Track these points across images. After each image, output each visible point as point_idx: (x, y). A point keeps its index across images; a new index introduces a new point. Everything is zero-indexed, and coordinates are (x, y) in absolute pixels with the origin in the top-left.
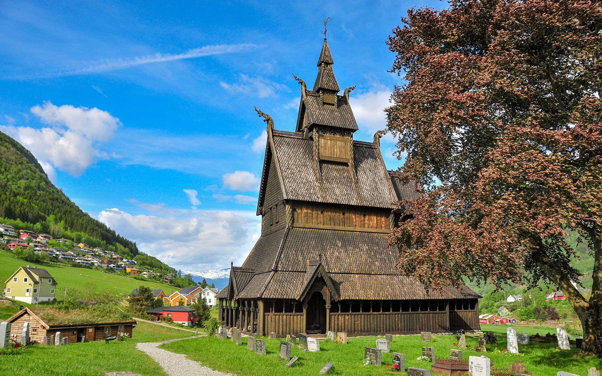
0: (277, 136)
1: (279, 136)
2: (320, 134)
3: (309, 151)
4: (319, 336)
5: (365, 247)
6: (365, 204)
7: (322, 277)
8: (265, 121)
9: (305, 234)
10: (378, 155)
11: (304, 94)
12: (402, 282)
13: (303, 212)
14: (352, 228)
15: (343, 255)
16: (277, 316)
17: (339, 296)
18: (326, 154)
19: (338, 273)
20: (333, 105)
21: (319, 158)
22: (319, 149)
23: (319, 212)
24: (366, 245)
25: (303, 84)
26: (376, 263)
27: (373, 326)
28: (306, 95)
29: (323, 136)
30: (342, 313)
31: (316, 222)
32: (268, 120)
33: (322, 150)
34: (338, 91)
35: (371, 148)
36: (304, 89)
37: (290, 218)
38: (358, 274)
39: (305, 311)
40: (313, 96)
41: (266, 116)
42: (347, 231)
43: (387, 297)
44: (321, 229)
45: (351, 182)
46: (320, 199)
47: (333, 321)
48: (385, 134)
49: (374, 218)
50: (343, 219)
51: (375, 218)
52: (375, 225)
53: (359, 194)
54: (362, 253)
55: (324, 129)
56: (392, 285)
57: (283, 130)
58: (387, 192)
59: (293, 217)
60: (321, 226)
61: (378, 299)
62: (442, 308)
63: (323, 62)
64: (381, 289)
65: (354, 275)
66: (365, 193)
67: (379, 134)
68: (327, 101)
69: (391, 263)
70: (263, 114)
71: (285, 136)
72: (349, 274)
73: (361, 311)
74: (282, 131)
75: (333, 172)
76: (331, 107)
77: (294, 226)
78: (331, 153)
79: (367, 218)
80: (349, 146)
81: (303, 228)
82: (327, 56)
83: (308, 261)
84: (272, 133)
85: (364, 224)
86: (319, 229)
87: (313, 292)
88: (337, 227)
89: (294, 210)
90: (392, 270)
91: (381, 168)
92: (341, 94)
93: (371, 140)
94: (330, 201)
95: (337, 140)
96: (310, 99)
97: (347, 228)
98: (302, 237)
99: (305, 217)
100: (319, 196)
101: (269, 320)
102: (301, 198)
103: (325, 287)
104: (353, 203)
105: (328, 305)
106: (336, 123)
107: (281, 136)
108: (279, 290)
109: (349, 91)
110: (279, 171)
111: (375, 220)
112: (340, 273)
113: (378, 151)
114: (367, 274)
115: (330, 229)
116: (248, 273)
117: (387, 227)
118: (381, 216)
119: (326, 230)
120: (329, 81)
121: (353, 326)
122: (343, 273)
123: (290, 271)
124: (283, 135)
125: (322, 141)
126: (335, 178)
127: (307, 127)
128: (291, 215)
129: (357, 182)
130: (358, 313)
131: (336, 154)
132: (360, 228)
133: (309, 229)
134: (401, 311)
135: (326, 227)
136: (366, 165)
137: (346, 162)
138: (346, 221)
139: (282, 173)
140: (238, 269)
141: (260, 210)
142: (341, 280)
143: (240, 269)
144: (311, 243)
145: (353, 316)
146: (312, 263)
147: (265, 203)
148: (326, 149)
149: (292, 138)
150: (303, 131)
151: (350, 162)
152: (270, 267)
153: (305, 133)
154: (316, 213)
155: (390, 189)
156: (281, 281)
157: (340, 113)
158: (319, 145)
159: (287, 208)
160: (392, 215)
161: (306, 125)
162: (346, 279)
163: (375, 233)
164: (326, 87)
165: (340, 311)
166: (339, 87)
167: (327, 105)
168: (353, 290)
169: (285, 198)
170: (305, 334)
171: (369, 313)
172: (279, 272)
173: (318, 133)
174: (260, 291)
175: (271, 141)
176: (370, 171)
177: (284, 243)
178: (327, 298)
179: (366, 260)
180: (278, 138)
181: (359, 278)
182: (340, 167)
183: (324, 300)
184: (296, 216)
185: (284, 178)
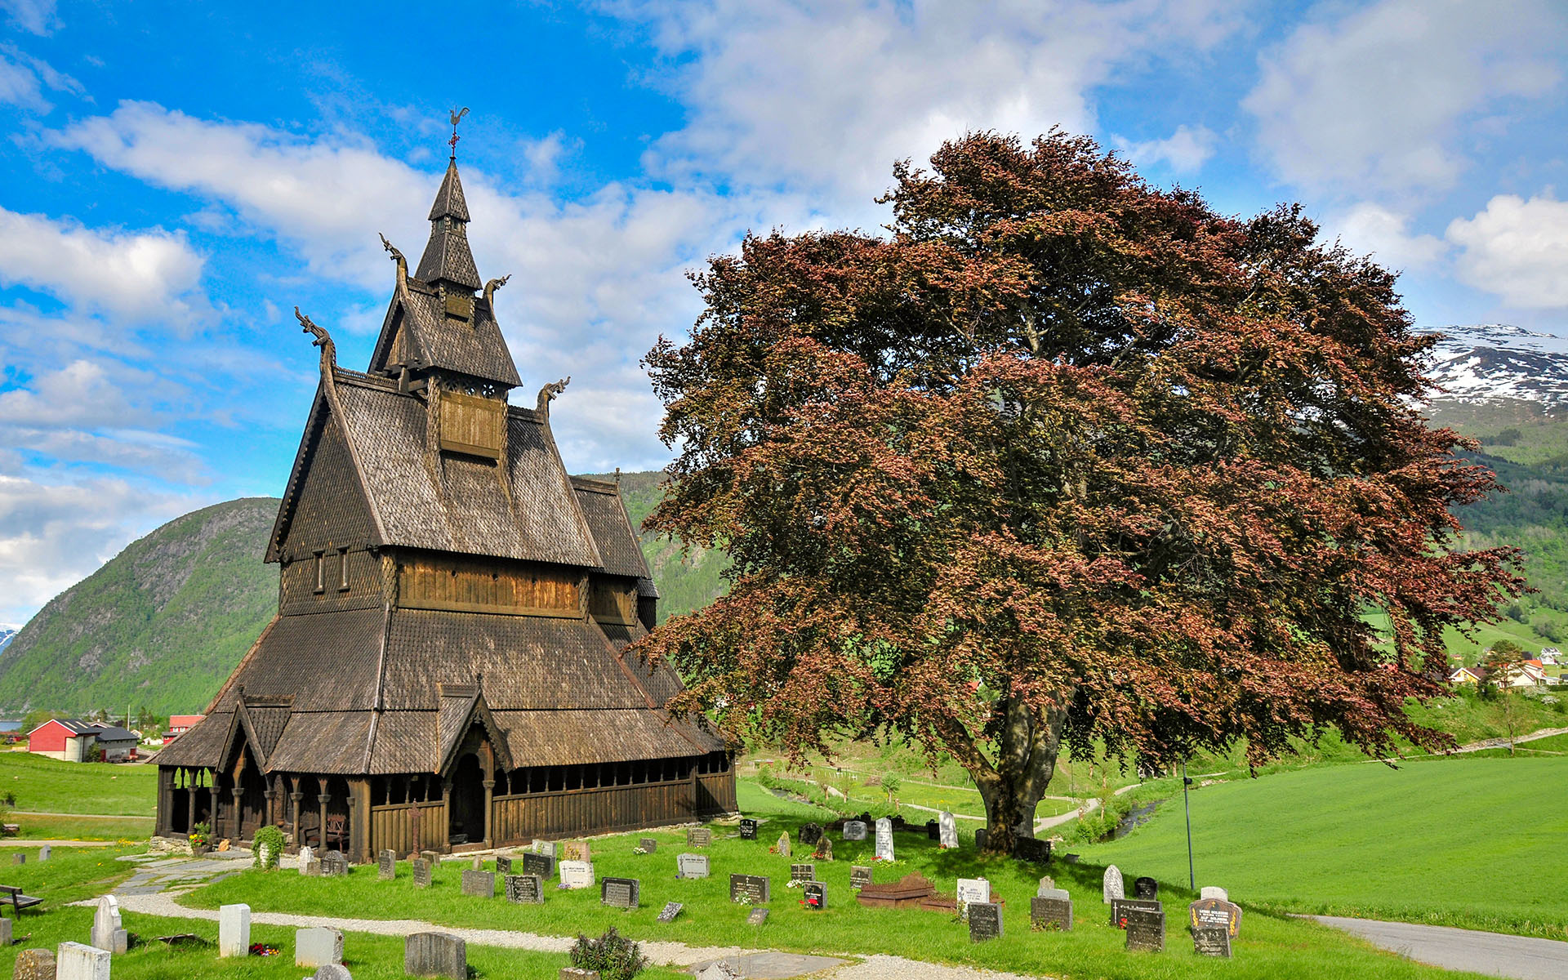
0: (342, 383)
1: (346, 384)
2: (443, 389)
3: (417, 428)
4: (473, 847)
5: (540, 651)
6: (540, 556)
7: (482, 723)
8: (315, 344)
9: (423, 622)
10: (548, 440)
11: (405, 288)
12: (612, 723)
13: (418, 571)
14: (509, 609)
15: (501, 669)
16: (395, 812)
17: (511, 761)
18: (454, 436)
19: (498, 710)
20: (465, 320)
21: (439, 445)
22: (439, 425)
23: (449, 573)
24: (539, 644)
25: (401, 261)
26: (564, 685)
27: (567, 818)
28: (409, 289)
29: (447, 395)
30: (514, 796)
31: (443, 596)
32: (324, 344)
33: (445, 427)
34: (476, 289)
35: (533, 422)
36: (404, 274)
37: (392, 587)
38: (534, 710)
39: (446, 797)
40: (421, 293)
41: (321, 334)
42: (501, 615)
43: (595, 757)
44: (453, 612)
45: (505, 505)
46: (452, 545)
47: (497, 813)
48: (559, 392)
49: (551, 586)
50: (494, 590)
51: (553, 585)
52: (552, 601)
53: (524, 535)
54: (534, 663)
55: (452, 378)
56: (597, 731)
57: (356, 371)
58: (574, 528)
59: (397, 584)
60: (453, 605)
61: (580, 763)
62: (684, 774)
63: (448, 215)
64: (581, 740)
65: (527, 712)
66: (535, 531)
67: (548, 391)
68: (453, 311)
69: (589, 683)
70: (313, 327)
71: (359, 384)
72: (518, 710)
73: (547, 789)
74: (352, 372)
75: (469, 478)
76: (460, 323)
77: (400, 605)
78: (464, 435)
79: (538, 586)
80: (500, 420)
81: (418, 609)
82: (456, 200)
83: (439, 685)
84: (333, 375)
85: (533, 599)
86: (448, 611)
87: (462, 754)
88: (483, 607)
89: (400, 568)
90: (592, 699)
91: (556, 471)
92: (479, 294)
93: (532, 405)
94: (474, 549)
95: (476, 407)
96: (415, 302)
97: (502, 609)
98: (418, 630)
99: (420, 584)
100: (449, 538)
101: (380, 821)
102: (416, 543)
103: (484, 743)
104: (516, 553)
105: (489, 782)
106: (475, 368)
107: (350, 385)
108: (398, 754)
109: (495, 288)
110: (362, 473)
111: (553, 589)
112: (502, 710)
113: (547, 431)
114: (549, 710)
115: (470, 610)
116: (277, 710)
117: (575, 605)
118: (565, 583)
119: (461, 612)
120: (460, 263)
121: (532, 822)
122: (506, 710)
123: (408, 711)
124: (355, 383)
125: (447, 406)
126: (473, 492)
127: (406, 367)
128: (394, 581)
129: (516, 506)
130: (542, 793)
131: (474, 436)
132: (524, 608)
133: (429, 612)
134: (615, 784)
135: (461, 606)
136: (528, 462)
137: (492, 456)
138: (499, 593)
139: (369, 479)
140: (254, 700)
141: (278, 552)
142: (507, 725)
143: (260, 700)
144: (438, 643)
145: (533, 801)
146: (452, 692)
147: (292, 536)
148: (453, 425)
149: (373, 390)
150: (390, 372)
151: (501, 457)
152: (354, 701)
153: (400, 379)
154: (442, 575)
155: (579, 521)
156: (395, 735)
157: (481, 342)
158: (440, 415)
159: (385, 563)
160: (586, 580)
161: (400, 357)
162: (515, 723)
163: (554, 618)
164: (454, 277)
165: (509, 793)
166: (478, 278)
167: (453, 321)
168: (532, 746)
169: (386, 541)
170: (447, 845)
171: (561, 792)
172: (387, 712)
173: (441, 388)
174: (362, 759)
175: (332, 398)
176: (537, 478)
177: (387, 645)
178: (487, 766)
179: (545, 679)
180: (345, 390)
181: (537, 718)
182: (480, 468)
183: (482, 770)
184: (403, 582)
185: (375, 491)
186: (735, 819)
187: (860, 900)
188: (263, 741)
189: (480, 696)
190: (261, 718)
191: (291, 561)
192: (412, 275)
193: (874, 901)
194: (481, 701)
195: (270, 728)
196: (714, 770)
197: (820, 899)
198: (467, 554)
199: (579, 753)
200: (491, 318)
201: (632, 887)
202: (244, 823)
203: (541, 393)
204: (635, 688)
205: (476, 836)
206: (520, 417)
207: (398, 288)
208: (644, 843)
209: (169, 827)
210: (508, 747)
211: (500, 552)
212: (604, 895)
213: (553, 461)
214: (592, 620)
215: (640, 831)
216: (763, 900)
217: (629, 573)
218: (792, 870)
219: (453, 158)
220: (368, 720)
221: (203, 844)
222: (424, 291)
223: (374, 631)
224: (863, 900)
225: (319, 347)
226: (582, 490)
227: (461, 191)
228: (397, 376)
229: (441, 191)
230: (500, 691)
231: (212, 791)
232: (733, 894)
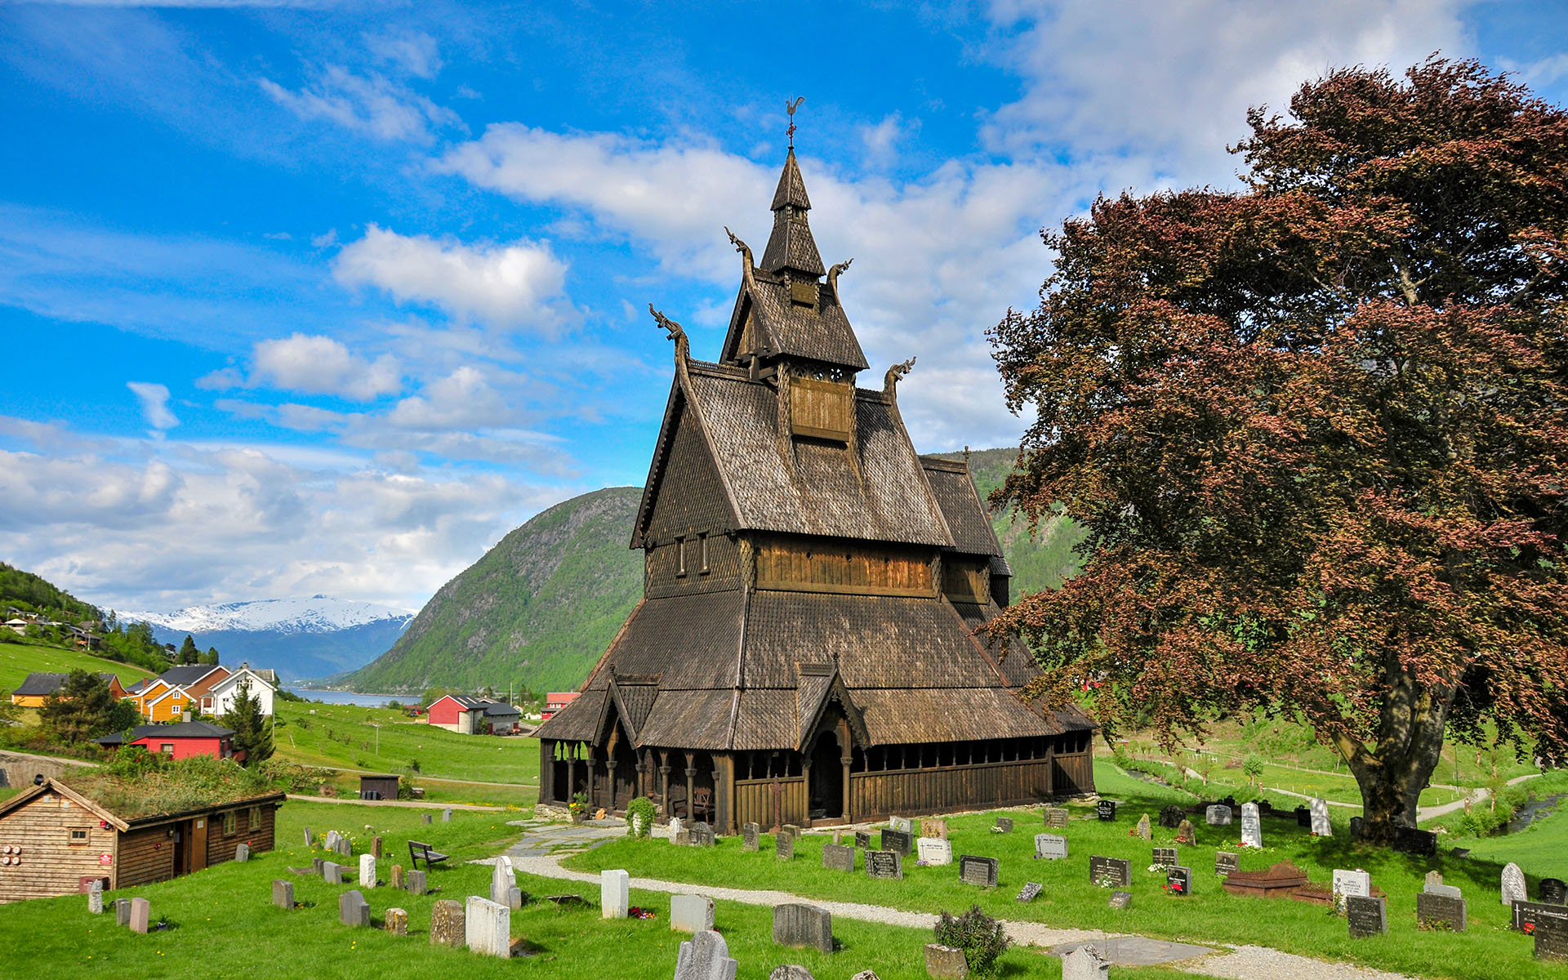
0: (696, 374)
1: (700, 375)
2: (793, 376)
3: (769, 414)
4: (831, 821)
5: (894, 630)
6: (891, 536)
7: (839, 701)
8: (670, 338)
9: (780, 603)
10: (896, 421)
11: (751, 279)
12: (967, 701)
13: (774, 554)
14: (863, 589)
15: (857, 649)
16: (757, 786)
17: (868, 739)
18: (804, 421)
19: (854, 689)
20: (810, 306)
21: (791, 430)
22: (790, 411)
23: (804, 555)
24: (893, 624)
25: (747, 253)
26: (918, 663)
27: (924, 795)
28: (755, 280)
29: (797, 381)
30: (871, 773)
31: (799, 577)
32: (678, 338)
33: (796, 412)
34: (820, 275)
35: (881, 404)
36: (750, 265)
37: (750, 569)
38: (889, 688)
39: (806, 772)
40: (767, 282)
41: (674, 328)
42: (856, 595)
43: (950, 735)
44: (808, 592)
45: (856, 487)
46: (807, 528)
47: (855, 789)
48: (905, 373)
49: (904, 566)
50: (848, 570)
51: (906, 565)
52: (905, 581)
53: (875, 514)
54: (889, 642)
55: (801, 364)
56: (952, 709)
57: (709, 362)
58: (924, 508)
59: (755, 567)
60: (808, 586)
61: (935, 741)
62: (1040, 753)
63: (789, 204)
64: (936, 718)
65: (882, 691)
66: (887, 513)
67: (895, 372)
68: (799, 298)
69: (943, 662)
70: (667, 322)
71: (712, 374)
72: (874, 688)
73: (903, 767)
74: (706, 364)
75: (821, 461)
76: (806, 310)
77: (758, 587)
78: (814, 419)
79: (891, 566)
80: (849, 403)
81: (775, 591)
82: (796, 189)
83: (797, 664)
84: (688, 368)
85: (886, 579)
86: (804, 592)
87: (820, 732)
88: (838, 588)
89: (757, 552)
90: (947, 677)
91: (905, 451)
92: (823, 280)
93: (879, 386)
94: (827, 531)
95: (825, 391)
96: (762, 291)
97: (856, 589)
98: (775, 611)
99: (776, 566)
100: (804, 520)
101: (744, 795)
102: (772, 527)
103: (841, 721)
104: (868, 534)
105: (846, 759)
106: (823, 353)
107: (704, 376)
108: (759, 730)
109: (838, 273)
110: (718, 460)
111: (906, 569)
112: (858, 688)
113: (894, 411)
114: (904, 688)
115: (825, 591)
116: (645, 688)
117: (928, 584)
118: (917, 562)
119: (816, 593)
120: (803, 250)
121: (889, 798)
122: (862, 688)
123: (768, 689)
124: (708, 373)
125: (797, 391)
126: (826, 475)
127: (756, 355)
128: (752, 564)
129: (867, 488)
130: (898, 771)
131: (824, 421)
132: (877, 588)
133: (786, 593)
134: (971, 762)
135: (816, 587)
136: (877, 444)
137: (842, 439)
138: (853, 574)
139: (725, 466)
140: (624, 679)
141: (643, 538)
142: (864, 703)
143: (629, 678)
144: (795, 623)
145: (889, 778)
146: (809, 671)
147: (655, 522)
148: (803, 410)
149: (726, 379)
150: (740, 361)
151: (851, 439)
152: (717, 680)
153: (751, 368)
154: (797, 558)
155: (929, 501)
156: (756, 712)
157: (827, 327)
158: (790, 401)
159: (743, 546)
160: (938, 559)
161: (750, 348)
162: (872, 701)
163: (907, 597)
164: (798, 265)
165: (866, 770)
166: (821, 264)
167: (799, 308)
168: (887, 724)
169: (743, 525)
170: (807, 819)
171: (917, 770)
172: (748, 691)
173: (790, 374)
174: (725, 736)
175: (687, 389)
176: (887, 459)
177: (746, 626)
178: (845, 743)
179: (900, 658)
180: (699, 381)
181: (893, 697)
182: (830, 450)
183: (840, 747)
184: (760, 564)
185: (731, 477)
186: (1092, 800)
187: (1226, 887)
188: (633, 717)
189: (837, 674)
190: (631, 695)
191: (654, 546)
192: (757, 265)
193: (1242, 889)
194: (837, 679)
195: (639, 705)
196: (1070, 750)
197: (1184, 885)
198: (821, 535)
199: (934, 731)
200: (835, 302)
201: (990, 867)
202: (618, 793)
203: (887, 375)
204: (989, 666)
205: (835, 811)
206: (868, 399)
207: (745, 280)
208: (1000, 822)
209: (551, 796)
210: (864, 725)
211: (853, 534)
212: (962, 873)
213: (902, 441)
214: (945, 599)
215: (996, 810)
216: (1124, 882)
217: (981, 551)
218: (1154, 854)
219: (791, 148)
220: (730, 698)
221: (581, 812)
222: (770, 280)
223: (734, 612)
224: (1230, 888)
225: (673, 341)
226: (931, 470)
227: (801, 179)
228: (748, 364)
229: (781, 181)
230: (856, 670)
231: (588, 764)
232: (1093, 877)
